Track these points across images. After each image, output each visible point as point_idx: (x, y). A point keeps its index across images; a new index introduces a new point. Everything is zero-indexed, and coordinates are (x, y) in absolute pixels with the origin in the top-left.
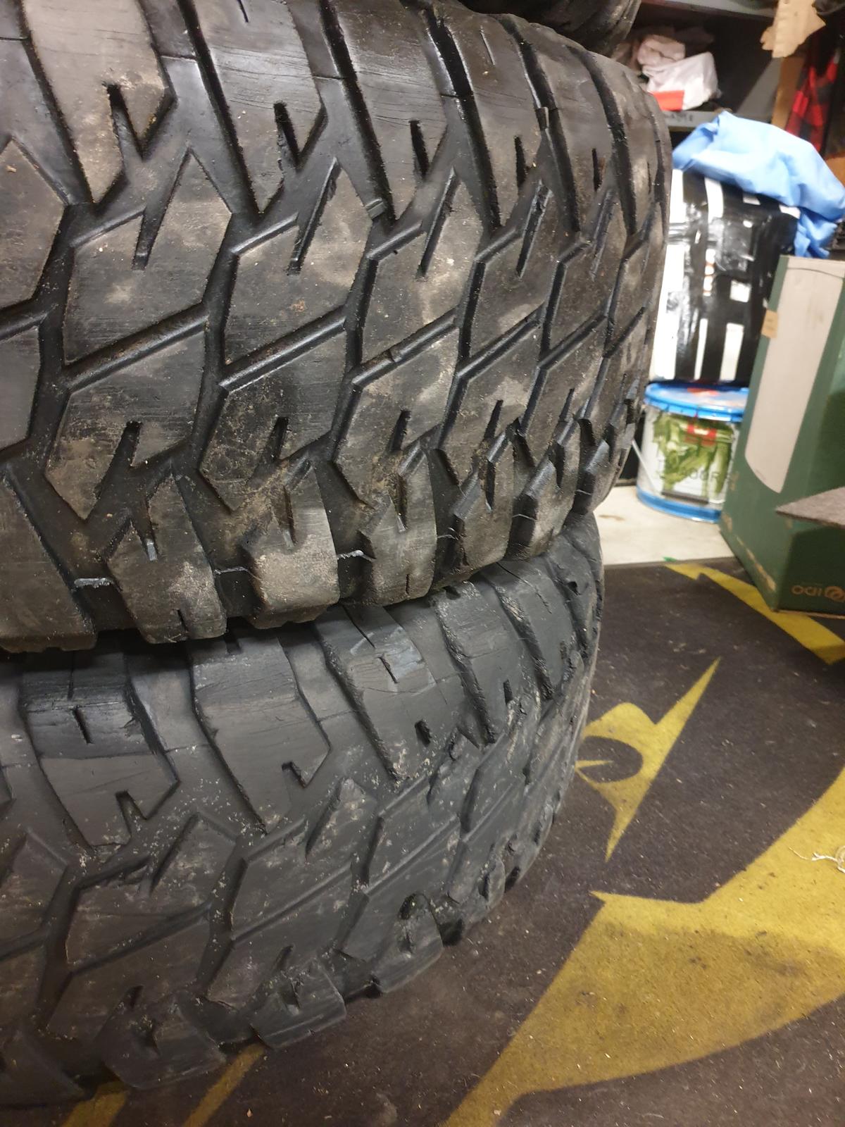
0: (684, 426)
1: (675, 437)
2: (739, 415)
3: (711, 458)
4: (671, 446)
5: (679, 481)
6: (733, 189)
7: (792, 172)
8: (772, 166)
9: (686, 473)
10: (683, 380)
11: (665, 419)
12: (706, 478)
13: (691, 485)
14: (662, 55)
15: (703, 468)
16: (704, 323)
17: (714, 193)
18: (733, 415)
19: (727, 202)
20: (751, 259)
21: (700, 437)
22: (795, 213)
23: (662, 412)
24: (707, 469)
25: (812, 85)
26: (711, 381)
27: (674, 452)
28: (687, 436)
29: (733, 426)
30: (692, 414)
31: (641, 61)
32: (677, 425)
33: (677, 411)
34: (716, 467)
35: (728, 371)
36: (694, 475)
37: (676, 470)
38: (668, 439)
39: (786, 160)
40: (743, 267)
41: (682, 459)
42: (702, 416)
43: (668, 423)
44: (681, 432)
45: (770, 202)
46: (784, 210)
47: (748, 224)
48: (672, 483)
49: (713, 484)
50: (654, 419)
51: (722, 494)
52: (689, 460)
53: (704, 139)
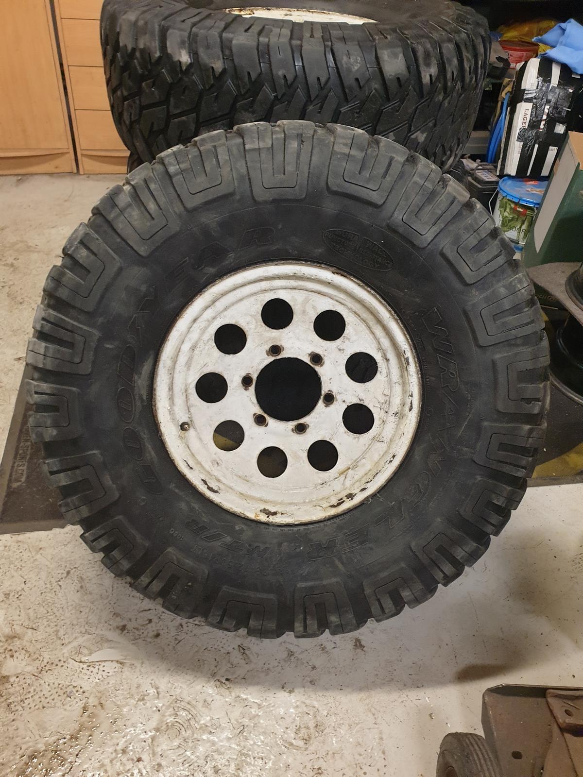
0: (513, 206)
1: (508, 210)
2: (538, 204)
3: (523, 223)
4: (506, 214)
5: (507, 231)
6: (566, 70)
9: (511, 229)
10: (521, 174)
11: (505, 201)
12: (520, 231)
13: (512, 234)
15: (518, 227)
16: (536, 146)
17: (556, 72)
18: (536, 204)
19: (561, 77)
20: (570, 110)
21: (519, 212)
23: (504, 197)
24: (520, 227)
26: (536, 176)
27: (507, 217)
28: (513, 210)
29: (535, 209)
30: (517, 201)
32: (510, 205)
33: (510, 198)
34: (524, 227)
35: (545, 172)
36: (514, 229)
37: (507, 226)
38: (505, 210)
40: (564, 114)
41: (510, 221)
42: (521, 202)
43: (506, 203)
44: (511, 208)
47: (571, 91)
49: (522, 235)
50: (500, 199)
51: (525, 240)
52: (512, 222)
53: (560, 31)
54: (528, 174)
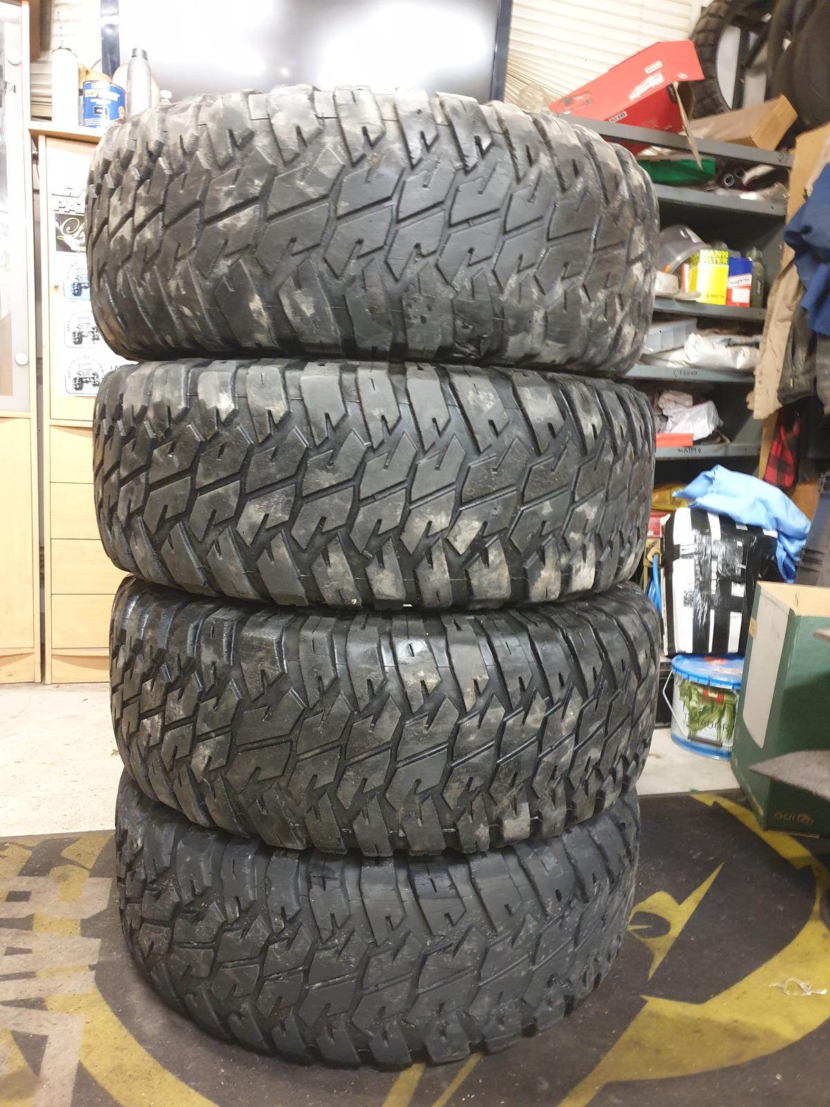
0: (701, 691)
1: (695, 697)
2: (739, 685)
3: (722, 714)
4: (693, 704)
5: (700, 729)
6: (727, 521)
7: (768, 509)
8: (753, 506)
9: (705, 724)
10: (700, 651)
11: (687, 685)
12: (719, 727)
13: (709, 733)
14: (676, 402)
15: (716, 721)
16: (712, 612)
17: (714, 522)
18: (734, 685)
19: (722, 529)
20: (744, 567)
21: (712, 699)
22: (774, 534)
23: (684, 680)
24: (720, 721)
25: (783, 437)
26: (720, 652)
27: (695, 708)
28: (703, 698)
29: (735, 692)
30: (705, 683)
31: (661, 406)
32: (696, 689)
33: (695, 680)
34: (725, 720)
35: (733, 646)
36: (710, 725)
37: (698, 721)
38: (690, 699)
39: (763, 502)
40: (738, 572)
41: (701, 713)
42: (712, 684)
43: (689, 688)
44: (699, 695)
45: (755, 529)
46: (766, 533)
47: (740, 544)
48: (695, 730)
49: (724, 733)
50: (679, 684)
51: (732, 740)
52: (706, 715)
53: (706, 481)
54: (710, 650)
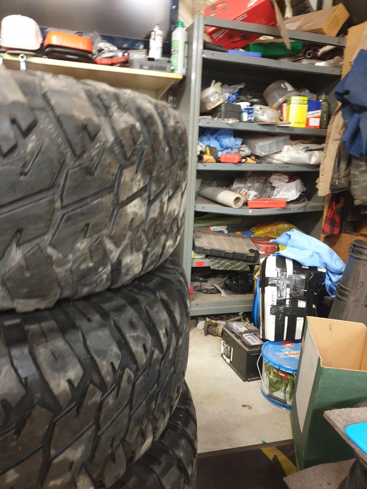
0: (275, 371)
1: (272, 374)
2: (296, 371)
3: (286, 386)
4: (271, 377)
5: (275, 392)
6: (297, 265)
7: (320, 258)
8: (312, 256)
9: (278, 389)
11: (268, 365)
12: (285, 393)
13: (279, 394)
14: (279, 180)
15: (283, 389)
16: (286, 318)
17: (289, 265)
18: (294, 371)
19: (294, 268)
20: (306, 291)
21: (281, 376)
22: (324, 270)
23: (267, 362)
24: (285, 389)
25: (334, 208)
27: (272, 379)
28: (276, 375)
29: (294, 374)
30: (278, 367)
31: (271, 182)
32: (273, 370)
33: (272, 364)
34: (288, 389)
35: (298, 336)
36: (280, 391)
37: (274, 387)
38: (270, 374)
39: (318, 254)
40: (302, 294)
41: (275, 383)
42: (281, 369)
43: (269, 367)
44: (274, 373)
45: (313, 269)
46: (319, 270)
47: (304, 277)
48: (272, 392)
49: (288, 396)
51: (291, 400)
52: (278, 384)
53: (287, 236)
54: (285, 339)
